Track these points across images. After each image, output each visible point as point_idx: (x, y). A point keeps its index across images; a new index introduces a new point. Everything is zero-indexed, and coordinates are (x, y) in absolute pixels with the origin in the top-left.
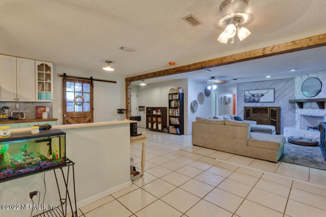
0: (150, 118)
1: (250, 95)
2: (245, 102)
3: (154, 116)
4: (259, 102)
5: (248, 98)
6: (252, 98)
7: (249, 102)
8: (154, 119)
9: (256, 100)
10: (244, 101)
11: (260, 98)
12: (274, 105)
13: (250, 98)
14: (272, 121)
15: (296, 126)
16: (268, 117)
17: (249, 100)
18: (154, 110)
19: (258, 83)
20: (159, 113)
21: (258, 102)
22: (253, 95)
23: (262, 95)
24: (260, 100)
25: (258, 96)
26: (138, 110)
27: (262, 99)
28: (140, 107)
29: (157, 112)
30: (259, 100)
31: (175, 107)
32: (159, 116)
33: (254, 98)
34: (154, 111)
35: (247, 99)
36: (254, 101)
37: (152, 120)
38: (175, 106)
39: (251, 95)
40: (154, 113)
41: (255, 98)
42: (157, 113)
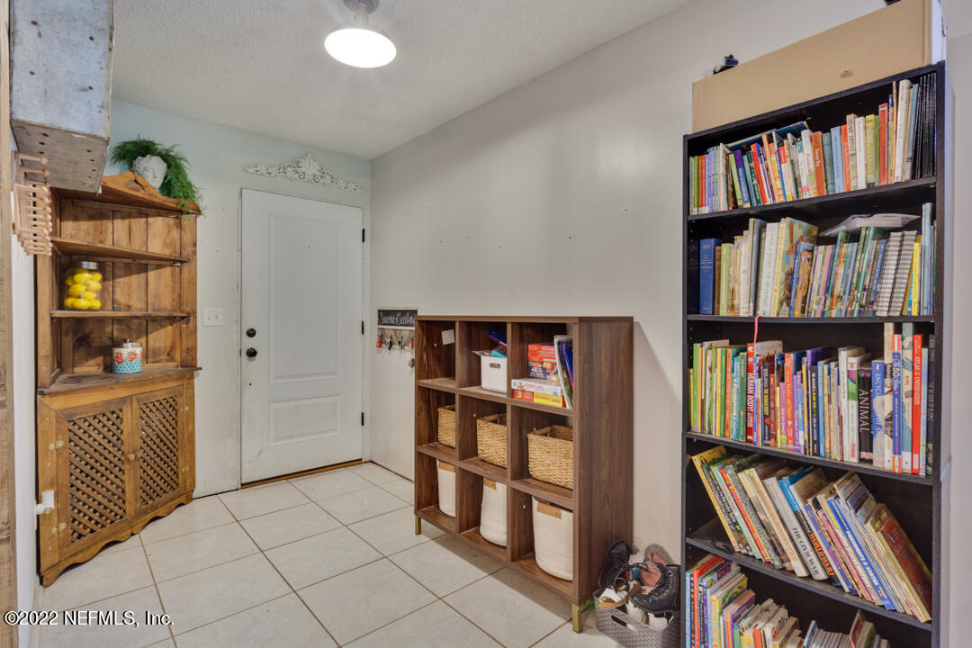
0: (448, 422)
3: (494, 409)
8: (493, 442)
18: (491, 346)
20: (548, 392)
26: (375, 339)
28: (384, 314)
29: (521, 369)
31: (785, 313)
32: (551, 422)
34: (486, 360)
37: (468, 447)
38: (787, 299)
40: (494, 375)
42: (526, 384)
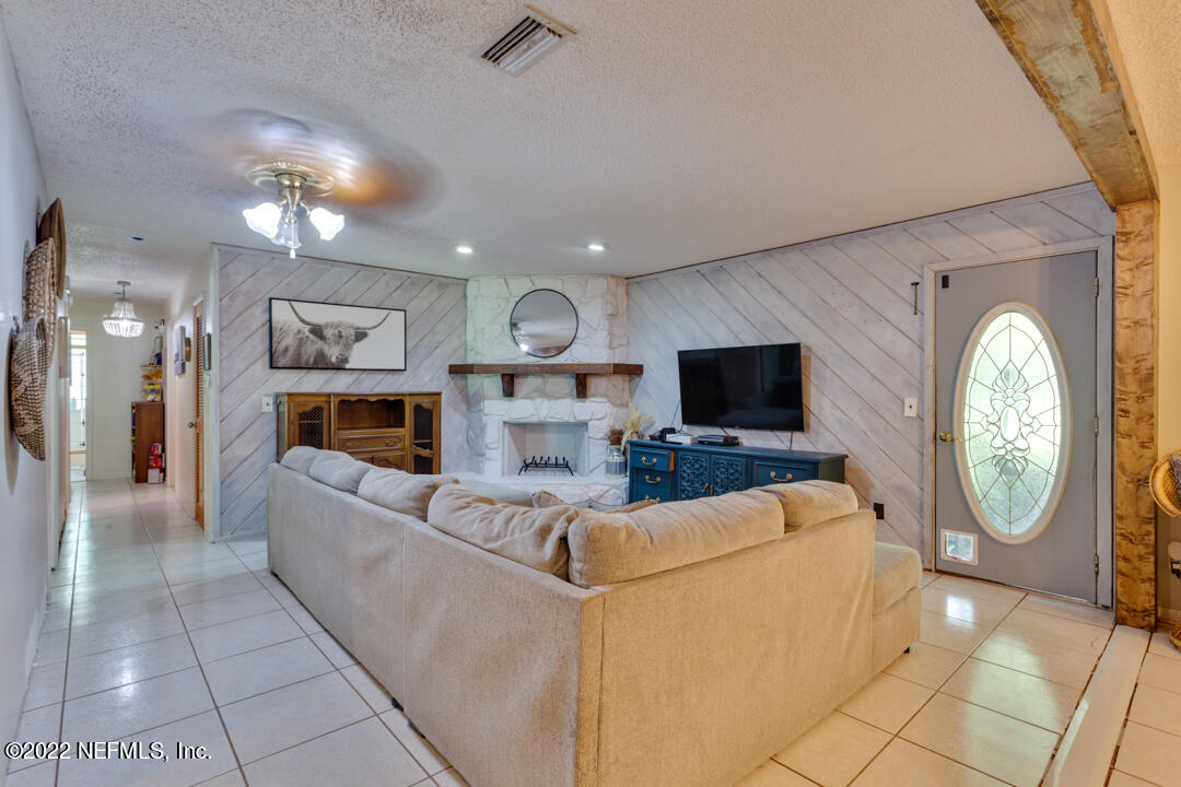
1: (301, 325)
2: (272, 367)
4: (347, 366)
5: (289, 341)
6: (312, 348)
7: (296, 366)
9: (334, 360)
10: (267, 357)
11: (348, 346)
12: (402, 384)
13: (301, 343)
14: (418, 458)
15: (488, 465)
16: (407, 442)
17: (298, 355)
19: (336, 268)
21: (339, 367)
22: (317, 331)
23: (361, 335)
24: (350, 360)
25: (340, 337)
27: (359, 356)
30: (346, 360)
33: (320, 344)
35: (286, 349)
36: (321, 364)
39: (308, 327)
41: (326, 350)
